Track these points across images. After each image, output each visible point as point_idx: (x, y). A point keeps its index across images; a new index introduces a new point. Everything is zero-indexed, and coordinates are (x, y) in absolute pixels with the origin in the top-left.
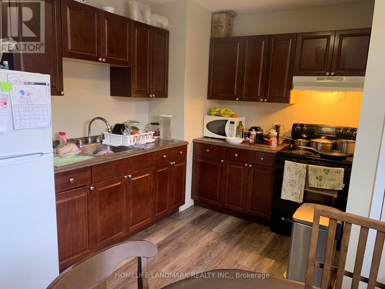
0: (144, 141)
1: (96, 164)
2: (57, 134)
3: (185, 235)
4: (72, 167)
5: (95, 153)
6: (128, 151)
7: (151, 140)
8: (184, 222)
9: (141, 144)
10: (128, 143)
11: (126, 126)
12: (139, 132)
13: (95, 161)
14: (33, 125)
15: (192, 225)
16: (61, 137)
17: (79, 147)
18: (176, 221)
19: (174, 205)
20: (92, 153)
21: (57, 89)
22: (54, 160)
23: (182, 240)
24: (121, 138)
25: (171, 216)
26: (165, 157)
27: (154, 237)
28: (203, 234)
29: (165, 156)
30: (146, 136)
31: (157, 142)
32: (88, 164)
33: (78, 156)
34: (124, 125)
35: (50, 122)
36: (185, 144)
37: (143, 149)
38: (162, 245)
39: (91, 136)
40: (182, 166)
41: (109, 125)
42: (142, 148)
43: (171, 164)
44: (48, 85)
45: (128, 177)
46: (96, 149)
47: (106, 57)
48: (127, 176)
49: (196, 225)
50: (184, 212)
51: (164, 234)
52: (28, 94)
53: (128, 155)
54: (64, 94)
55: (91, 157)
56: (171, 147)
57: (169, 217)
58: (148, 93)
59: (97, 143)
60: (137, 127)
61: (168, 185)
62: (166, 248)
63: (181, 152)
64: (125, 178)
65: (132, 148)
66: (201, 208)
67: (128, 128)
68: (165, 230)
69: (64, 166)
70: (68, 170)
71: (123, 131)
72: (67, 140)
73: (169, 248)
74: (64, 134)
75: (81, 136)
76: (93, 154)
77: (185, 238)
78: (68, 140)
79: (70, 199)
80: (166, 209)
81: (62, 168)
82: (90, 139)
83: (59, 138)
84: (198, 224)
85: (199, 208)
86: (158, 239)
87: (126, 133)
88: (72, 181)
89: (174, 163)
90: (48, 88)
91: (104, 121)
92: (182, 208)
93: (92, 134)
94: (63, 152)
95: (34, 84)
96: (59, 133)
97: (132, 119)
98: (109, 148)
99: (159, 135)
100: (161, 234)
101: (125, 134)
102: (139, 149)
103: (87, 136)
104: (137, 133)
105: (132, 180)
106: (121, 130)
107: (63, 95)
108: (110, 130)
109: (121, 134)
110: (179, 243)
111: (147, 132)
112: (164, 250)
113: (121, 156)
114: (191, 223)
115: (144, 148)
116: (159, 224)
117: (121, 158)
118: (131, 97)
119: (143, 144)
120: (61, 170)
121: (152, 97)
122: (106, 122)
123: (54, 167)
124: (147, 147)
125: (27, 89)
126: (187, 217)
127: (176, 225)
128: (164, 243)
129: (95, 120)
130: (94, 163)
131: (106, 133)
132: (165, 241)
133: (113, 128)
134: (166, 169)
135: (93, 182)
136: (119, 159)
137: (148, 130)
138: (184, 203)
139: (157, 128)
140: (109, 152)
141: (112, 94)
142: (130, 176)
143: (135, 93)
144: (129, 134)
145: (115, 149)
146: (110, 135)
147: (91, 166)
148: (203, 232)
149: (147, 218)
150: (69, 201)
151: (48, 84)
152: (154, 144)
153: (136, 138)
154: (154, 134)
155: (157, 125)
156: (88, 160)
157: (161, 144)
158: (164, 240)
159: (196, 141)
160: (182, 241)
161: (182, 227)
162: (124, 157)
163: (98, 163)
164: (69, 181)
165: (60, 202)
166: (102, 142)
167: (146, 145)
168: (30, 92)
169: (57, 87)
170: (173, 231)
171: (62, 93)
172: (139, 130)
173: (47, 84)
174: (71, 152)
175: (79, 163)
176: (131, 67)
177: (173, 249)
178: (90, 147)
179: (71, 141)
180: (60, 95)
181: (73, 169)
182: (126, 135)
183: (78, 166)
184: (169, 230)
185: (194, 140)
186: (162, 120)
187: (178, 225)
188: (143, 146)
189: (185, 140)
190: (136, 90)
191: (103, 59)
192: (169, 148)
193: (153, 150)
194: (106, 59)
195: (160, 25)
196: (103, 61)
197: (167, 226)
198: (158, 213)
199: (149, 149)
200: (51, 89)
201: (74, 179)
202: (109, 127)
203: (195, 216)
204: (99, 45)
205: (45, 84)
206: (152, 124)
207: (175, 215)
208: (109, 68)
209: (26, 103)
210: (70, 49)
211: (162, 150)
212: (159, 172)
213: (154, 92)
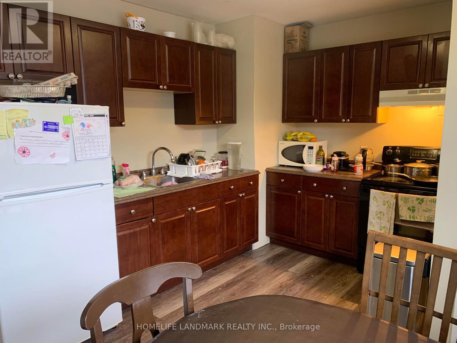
0: (210, 171)
1: (157, 195)
3: (256, 274)
4: (133, 198)
5: (159, 184)
6: (194, 182)
7: (218, 170)
8: (257, 261)
9: (206, 175)
10: (193, 175)
11: (192, 156)
12: (205, 162)
13: (157, 192)
14: (93, 156)
15: (266, 264)
16: (124, 169)
17: (143, 180)
18: (248, 259)
19: (246, 241)
20: (156, 184)
21: (118, 120)
22: (114, 191)
23: (253, 279)
24: (186, 169)
25: (243, 255)
26: (233, 188)
27: (223, 275)
28: (277, 274)
29: (232, 187)
30: (212, 166)
31: (225, 173)
32: (149, 195)
33: (140, 187)
34: (188, 154)
35: (109, 153)
36: (256, 174)
37: (208, 179)
38: (230, 284)
39: (155, 167)
40: (253, 198)
41: (172, 156)
42: (206, 178)
43: (240, 196)
44: (107, 117)
45: (192, 209)
46: (161, 181)
47: (167, 84)
48: (191, 208)
49: (271, 264)
50: (258, 250)
51: (233, 272)
52: (89, 126)
53: (191, 186)
54: (125, 125)
55: (153, 189)
56: (239, 177)
57: (241, 255)
58: (214, 119)
59: (162, 174)
60: (203, 156)
61: (238, 219)
62: (234, 288)
63: (251, 183)
64: (188, 210)
65: (198, 178)
66: (277, 246)
67: (193, 158)
68: (236, 269)
69: (125, 197)
70: (128, 201)
71: (188, 162)
72: (130, 172)
73: (238, 287)
74: (127, 165)
75: (146, 167)
76: (157, 185)
77: (257, 278)
78: (132, 172)
79: (132, 231)
80: (236, 245)
81: (122, 199)
82: (154, 171)
84: (273, 263)
85: (276, 246)
86: (227, 278)
87: (190, 163)
88: (133, 212)
89: (244, 194)
90: (107, 120)
91: (167, 151)
92: (256, 246)
93: (156, 166)
94: (125, 184)
95: (94, 117)
96: (122, 165)
97: (198, 149)
98: (173, 179)
99: (227, 165)
100: (230, 273)
101: (189, 164)
102: (204, 180)
103: (151, 168)
104: (203, 163)
105: (197, 212)
106: (186, 160)
107: (125, 126)
108: (173, 161)
109: (186, 164)
110: (249, 283)
111: (214, 161)
112: (232, 289)
113: (185, 186)
114: (264, 262)
115: (209, 179)
116: (229, 263)
117: (184, 189)
118: (195, 124)
119: (208, 175)
120: (122, 201)
121: (219, 123)
122: (169, 152)
123: (114, 197)
124: (212, 178)
125: (87, 121)
126: (261, 256)
127: (248, 264)
128: (232, 282)
129: (158, 150)
130: (155, 194)
131: (170, 164)
132: (235, 280)
133: (177, 158)
134: (235, 201)
135: (155, 214)
136: (181, 190)
137: (215, 159)
138: (257, 240)
139: (226, 157)
140: (173, 184)
141: (176, 123)
142: (194, 208)
143: (200, 120)
144: (194, 165)
145: (179, 180)
146: (175, 166)
147: (153, 197)
148: (277, 273)
149: (215, 255)
150: (131, 233)
151: (107, 116)
152: (221, 174)
153: (201, 168)
154: (222, 163)
155: (226, 154)
156: (150, 192)
157: (230, 174)
158: (234, 279)
159: (269, 171)
160: (252, 281)
161: (255, 266)
162: (187, 188)
163: (159, 194)
164: (131, 212)
165: (121, 233)
166: (167, 173)
167: (211, 176)
168: (90, 125)
169: (118, 118)
170: (243, 271)
171: (123, 123)
172: (205, 159)
173: (106, 116)
174: (134, 184)
175: (142, 193)
176: (194, 93)
177: (242, 288)
178: (154, 180)
179: (135, 173)
180: (122, 125)
181: (134, 200)
182: (191, 166)
183: (139, 197)
184: (240, 269)
185: (267, 169)
186: (230, 148)
187: (250, 265)
188: (208, 176)
189: (256, 169)
190: (201, 117)
191: (164, 86)
192: (237, 178)
193: (219, 181)
194: (168, 86)
195: (225, 45)
196: (164, 89)
197: (238, 265)
198: (227, 249)
199: (215, 179)
200: (110, 120)
201: (135, 210)
202: (172, 157)
203: (270, 255)
204: (159, 72)
205: (104, 116)
206: (220, 153)
207: (248, 253)
208: (173, 95)
209: (86, 135)
210: (130, 79)
211: (229, 180)
212: (227, 204)
213: (221, 117)
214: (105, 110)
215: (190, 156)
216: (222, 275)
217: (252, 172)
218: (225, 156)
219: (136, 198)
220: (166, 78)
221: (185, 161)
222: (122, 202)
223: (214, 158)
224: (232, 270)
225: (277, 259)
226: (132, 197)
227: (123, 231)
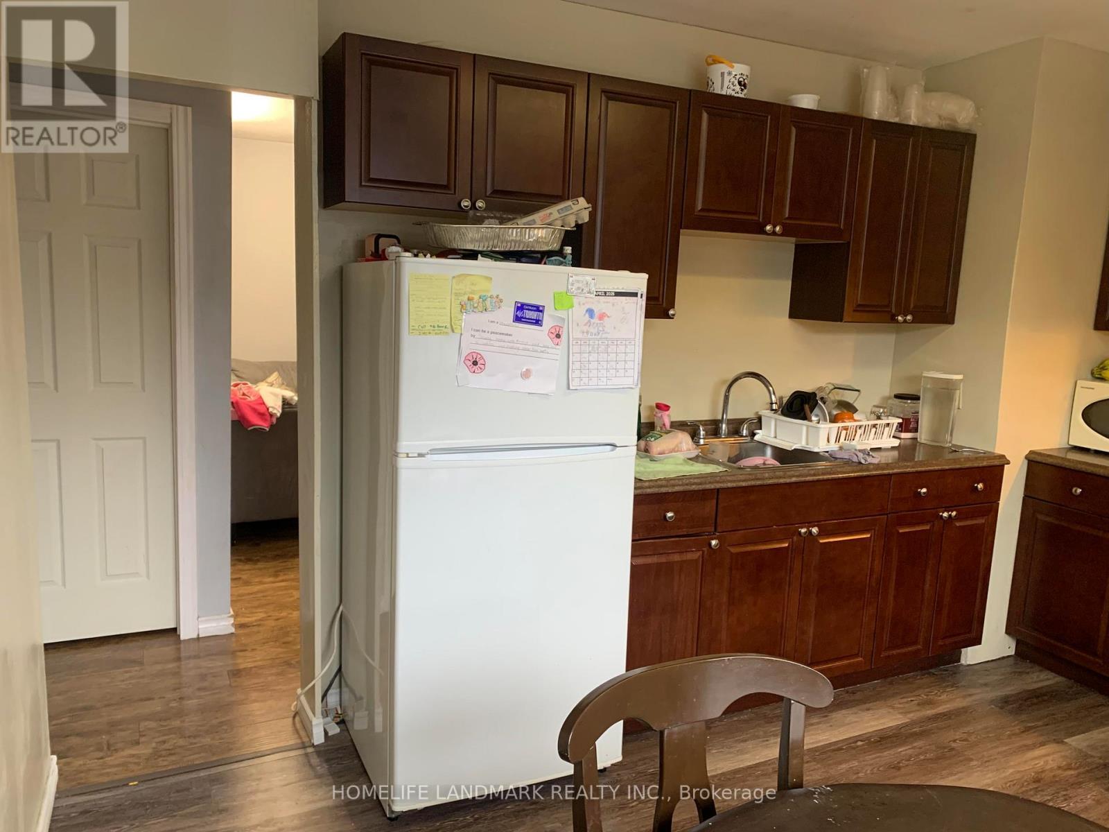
0: (866, 441)
1: (730, 485)
2: (651, 408)
3: (966, 730)
4: (674, 486)
5: (734, 459)
6: (821, 465)
7: (888, 441)
8: (970, 695)
9: (856, 450)
10: (821, 446)
11: (822, 399)
12: (856, 416)
13: (729, 478)
14: (603, 382)
15: (997, 709)
16: (659, 415)
17: (697, 443)
18: (947, 686)
19: (944, 638)
20: (726, 460)
21: (661, 303)
22: (637, 465)
23: (954, 741)
24: (804, 429)
25: (932, 671)
26: (924, 493)
27: (871, 712)
28: (1029, 742)
29: (924, 490)
30: (874, 430)
31: (906, 451)
32: (710, 483)
33: (691, 462)
34: (814, 394)
35: (636, 378)
36: (997, 462)
37: (860, 463)
38: (890, 737)
39: (728, 418)
40: (980, 528)
41: (774, 394)
42: (855, 459)
43: (942, 516)
44: (641, 297)
45: (810, 532)
46: (738, 452)
47: (784, 221)
48: (808, 529)
49: (1011, 712)
50: (976, 667)
51: (901, 711)
52: (602, 317)
53: (814, 475)
54: (674, 315)
55: (721, 469)
56: (947, 467)
57: (926, 671)
58: (893, 311)
59: (742, 436)
60: (851, 402)
61: (928, 578)
62: (900, 750)
63: (980, 486)
64: (800, 533)
65: (831, 457)
66: (1037, 668)
67: (824, 403)
68: (907, 702)
69: (656, 480)
70: (664, 490)
71: (812, 411)
72: (672, 423)
73: (910, 752)
74: (667, 408)
75: (706, 416)
76: (728, 461)
77: (966, 740)
78: (674, 424)
79: (663, 559)
80: (915, 643)
81: (651, 484)
82: (724, 426)
83: (655, 418)
84: (1019, 710)
85: (1032, 668)
86: (882, 721)
87: (817, 416)
88: (671, 518)
89: (954, 513)
90: (642, 302)
91: (764, 384)
92: (971, 656)
93: (731, 415)
94: (658, 449)
95: (615, 296)
96: (655, 405)
97: (839, 381)
98: (769, 451)
99: (916, 430)
100: (891, 710)
101: (814, 418)
102: (848, 462)
103: (720, 418)
104: (849, 419)
105: (821, 541)
106: (807, 407)
107: (673, 318)
108: (775, 407)
109: (805, 418)
110: (945, 748)
111: (879, 418)
112: (892, 752)
113: (796, 473)
114: (992, 702)
115: (863, 461)
116: (891, 683)
117: (794, 479)
118: (841, 321)
119: (860, 451)
120: (649, 487)
121: (905, 321)
122: (768, 384)
123: (635, 478)
124: (870, 460)
125: (601, 305)
126: (986, 685)
127: (944, 697)
128: (895, 736)
129: (741, 378)
130: (723, 482)
131: (766, 413)
132: (903, 730)
133: (785, 400)
134: (927, 527)
135: (719, 529)
136: (788, 481)
137: (884, 412)
138: (977, 641)
139: (913, 411)
140: (767, 463)
141: (793, 315)
142: (815, 530)
143: (854, 311)
144: (826, 421)
145: (783, 455)
146: (776, 419)
147: (718, 489)
148: (1029, 739)
149: (856, 655)
150: (661, 563)
151: (642, 295)
152: (896, 453)
153: (844, 432)
154: (900, 425)
155: (915, 402)
156: (712, 475)
157: (920, 456)
158: (899, 728)
159: (1039, 459)
160: (953, 745)
161: (963, 708)
162: (803, 479)
163: (734, 485)
164: (665, 516)
165: (640, 561)
166: (754, 435)
167: (868, 455)
168: (604, 313)
169: (661, 300)
170: (930, 712)
171: (671, 312)
172: (856, 410)
173: (639, 295)
174: (677, 451)
175: (691, 477)
176: (849, 243)
177: (922, 757)
178: (722, 446)
179: (680, 426)
180: (667, 316)
181: (677, 489)
182: (818, 423)
183: (687, 485)
184: (919, 704)
185: (1031, 452)
186: (929, 386)
187: (949, 701)
188: (861, 455)
189: (998, 451)
190: (859, 303)
191: (775, 227)
192: (940, 468)
193: (888, 469)
194: (784, 226)
195: (948, 122)
196: (774, 233)
197: (914, 694)
198: (889, 648)
199: (878, 464)
200: (646, 304)
201: (675, 514)
202: (773, 397)
203: (1012, 688)
204: (769, 192)
205: (635, 295)
206: (897, 396)
207: (947, 670)
208: (794, 247)
209: (595, 335)
210: (699, 208)
211: (917, 472)
212: (902, 533)
213: (912, 306)
214: (638, 281)
215: (817, 398)
216: (868, 710)
217: (984, 457)
218: (912, 407)
219: (680, 485)
220: (783, 206)
221: (803, 409)
222: (649, 491)
223: (882, 410)
224: (896, 702)
225: (1033, 704)
226: (673, 482)
227: (642, 555)
